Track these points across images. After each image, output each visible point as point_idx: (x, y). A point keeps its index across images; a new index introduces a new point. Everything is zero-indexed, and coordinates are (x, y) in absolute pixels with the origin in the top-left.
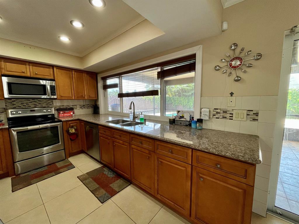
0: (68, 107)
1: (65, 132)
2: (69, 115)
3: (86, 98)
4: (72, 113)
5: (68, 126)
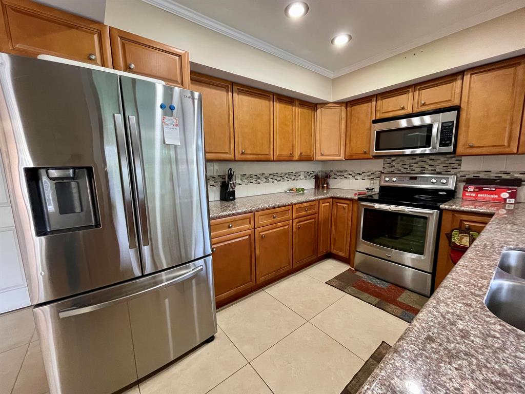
4: (505, 195)
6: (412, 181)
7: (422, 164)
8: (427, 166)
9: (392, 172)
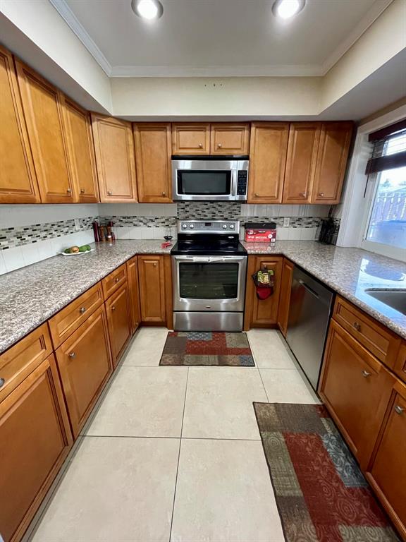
0: (266, 221)
2: (265, 240)
3: (310, 200)
4: (270, 236)
5: (258, 266)
6: (208, 227)
7: (213, 210)
8: (217, 212)
9: (187, 218)
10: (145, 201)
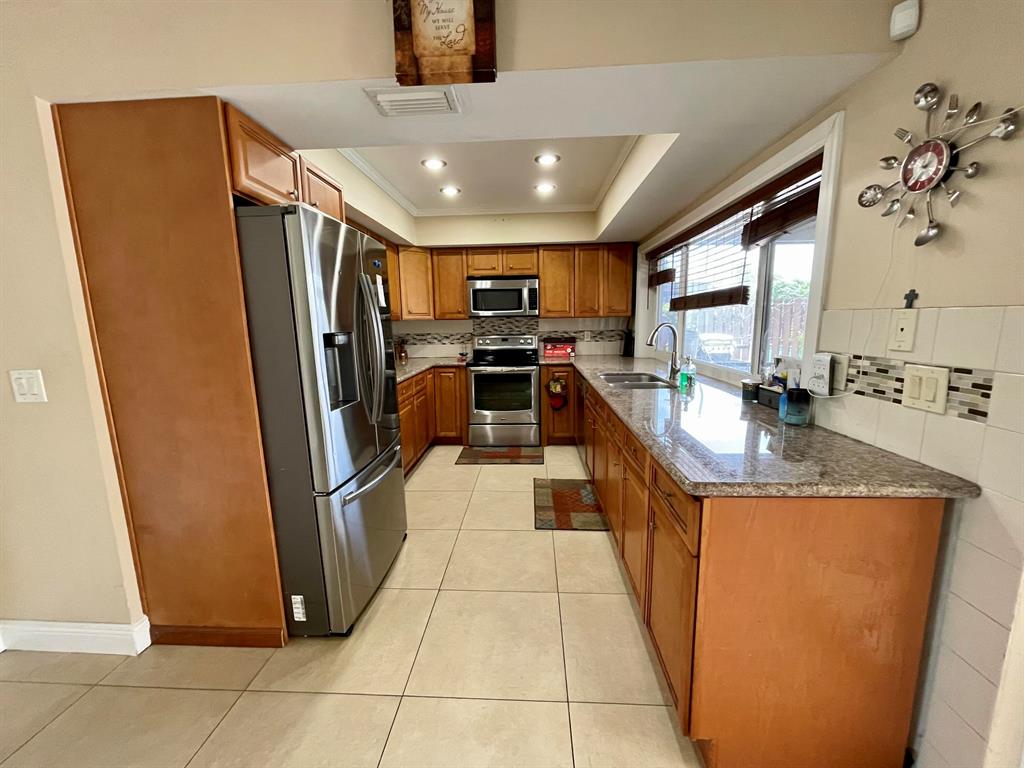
0: (566, 336)
1: (543, 389)
2: (562, 354)
3: (601, 313)
4: (569, 350)
5: (551, 376)
6: (504, 343)
7: (510, 325)
8: (514, 327)
9: (483, 334)
10: (441, 318)
